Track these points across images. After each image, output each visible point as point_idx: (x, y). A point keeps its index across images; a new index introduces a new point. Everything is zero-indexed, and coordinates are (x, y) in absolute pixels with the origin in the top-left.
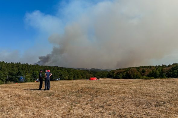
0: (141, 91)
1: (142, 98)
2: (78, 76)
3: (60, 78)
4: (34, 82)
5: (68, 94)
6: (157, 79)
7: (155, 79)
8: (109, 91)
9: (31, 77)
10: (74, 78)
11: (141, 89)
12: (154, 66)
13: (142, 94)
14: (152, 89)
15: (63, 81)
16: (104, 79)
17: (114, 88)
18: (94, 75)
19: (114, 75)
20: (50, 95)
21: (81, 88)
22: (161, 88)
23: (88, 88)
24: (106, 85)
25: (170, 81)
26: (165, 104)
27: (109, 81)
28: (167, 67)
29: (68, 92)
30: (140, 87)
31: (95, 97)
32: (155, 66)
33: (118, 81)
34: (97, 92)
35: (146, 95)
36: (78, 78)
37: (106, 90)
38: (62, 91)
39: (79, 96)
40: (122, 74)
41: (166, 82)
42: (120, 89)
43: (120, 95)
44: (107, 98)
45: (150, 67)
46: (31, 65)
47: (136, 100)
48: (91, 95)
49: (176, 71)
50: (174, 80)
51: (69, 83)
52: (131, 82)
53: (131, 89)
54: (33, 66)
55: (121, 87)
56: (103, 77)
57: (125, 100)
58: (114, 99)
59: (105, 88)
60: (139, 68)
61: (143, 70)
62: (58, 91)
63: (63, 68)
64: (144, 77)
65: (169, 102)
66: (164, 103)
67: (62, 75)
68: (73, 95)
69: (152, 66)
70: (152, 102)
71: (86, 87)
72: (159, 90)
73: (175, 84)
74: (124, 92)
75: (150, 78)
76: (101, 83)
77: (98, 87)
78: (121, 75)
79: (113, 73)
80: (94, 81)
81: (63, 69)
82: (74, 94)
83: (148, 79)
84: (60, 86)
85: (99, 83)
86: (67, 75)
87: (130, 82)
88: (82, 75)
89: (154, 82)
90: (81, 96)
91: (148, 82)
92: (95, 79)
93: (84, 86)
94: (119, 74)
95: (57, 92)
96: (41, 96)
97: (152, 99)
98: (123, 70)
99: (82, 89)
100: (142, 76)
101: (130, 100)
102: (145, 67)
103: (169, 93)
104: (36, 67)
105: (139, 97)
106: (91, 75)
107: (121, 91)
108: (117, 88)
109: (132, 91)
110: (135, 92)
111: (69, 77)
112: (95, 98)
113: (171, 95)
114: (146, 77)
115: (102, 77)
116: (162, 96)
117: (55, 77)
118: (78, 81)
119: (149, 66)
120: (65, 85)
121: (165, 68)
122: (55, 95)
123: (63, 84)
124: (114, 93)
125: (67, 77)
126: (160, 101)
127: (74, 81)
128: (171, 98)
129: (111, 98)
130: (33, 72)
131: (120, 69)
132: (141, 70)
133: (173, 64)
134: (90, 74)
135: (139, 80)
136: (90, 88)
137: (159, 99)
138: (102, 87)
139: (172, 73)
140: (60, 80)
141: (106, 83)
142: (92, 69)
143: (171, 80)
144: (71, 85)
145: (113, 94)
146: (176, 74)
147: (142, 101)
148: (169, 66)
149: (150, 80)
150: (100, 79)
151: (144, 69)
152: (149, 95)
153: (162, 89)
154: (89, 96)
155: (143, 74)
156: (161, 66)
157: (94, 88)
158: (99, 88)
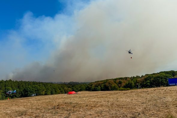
0: (118, 103)
1: (119, 111)
2: (56, 91)
3: (36, 93)
4: (6, 99)
5: (42, 111)
6: (133, 90)
7: (131, 90)
8: (87, 105)
9: (2, 94)
10: (51, 92)
11: (118, 101)
12: (129, 78)
13: (118, 106)
14: (128, 100)
15: (39, 97)
16: (82, 93)
17: (92, 101)
18: (73, 88)
19: (93, 88)
20: (22, 114)
21: (57, 104)
22: (136, 98)
23: (65, 103)
24: (84, 99)
25: (143, 91)
26: (140, 116)
27: (87, 95)
28: (140, 78)
29: (43, 109)
30: (117, 99)
31: (72, 112)
32: (130, 77)
33: (97, 93)
34: (74, 107)
35: (123, 107)
36: (56, 93)
37: (84, 104)
38: (37, 109)
39: (55, 113)
40: (100, 86)
41: (140, 92)
42: (97, 102)
43: (98, 109)
44: (84, 113)
45: (126, 78)
46: (3, 81)
47: (113, 114)
48: (67, 111)
49: (149, 81)
50: (147, 90)
51: (45, 99)
52: (109, 94)
53: (108, 101)
54: (5, 82)
55: (99, 100)
56: (82, 91)
57: (102, 114)
58: (91, 113)
59: (83, 102)
60: (116, 79)
61: (119, 81)
62: (32, 108)
63: (39, 83)
64: (121, 88)
65: (143, 113)
66: (139, 114)
67: (38, 90)
68: (48, 112)
69: (127, 77)
70: (128, 114)
71: (63, 103)
72: (134, 101)
73: (148, 94)
74: (102, 106)
75: (126, 89)
76: (80, 97)
77: (75, 102)
78: (99, 87)
79: (91, 86)
80: (73, 95)
81: (40, 84)
82: (49, 111)
84: (35, 103)
85: (77, 97)
86: (43, 90)
87: (107, 94)
88: (60, 90)
89: (130, 93)
90: (57, 113)
91: (124, 94)
92: (74, 92)
93: (61, 101)
94: (97, 87)
95: (30, 110)
96: (11, 116)
97: (128, 110)
98: (101, 82)
99: (59, 105)
100: (119, 87)
101: (107, 114)
102: (121, 78)
103: (143, 103)
104: (9, 83)
105: (115, 110)
106: (69, 88)
107: (99, 104)
108: (94, 102)
109: (109, 104)
110: (112, 104)
111: (46, 92)
112: (71, 114)
113: (145, 105)
114: (123, 88)
115: (81, 90)
116: (136, 107)
117: (31, 93)
118: (56, 96)
119: (124, 78)
120: (41, 102)
121: (139, 79)
122: (28, 113)
123: (39, 100)
124: (92, 107)
125: (44, 93)
126: (135, 112)
127: (51, 96)
128: (145, 108)
129: (89, 113)
130: (6, 89)
131: (98, 81)
132: (117, 81)
133: (146, 75)
134: (68, 87)
135: (116, 92)
136: (68, 103)
137: (135, 111)
138: (79, 101)
139: (145, 83)
140: (37, 95)
141: (85, 97)
142: (71, 82)
143: (144, 90)
144: (47, 101)
145: (91, 109)
146: (149, 84)
147: (118, 114)
148: (142, 76)
149: (126, 91)
150: (79, 92)
151: (121, 80)
152: (125, 106)
153: (137, 100)
154: (66, 112)
155: (119, 85)
156: (135, 77)
157: (71, 103)
158: (77, 102)
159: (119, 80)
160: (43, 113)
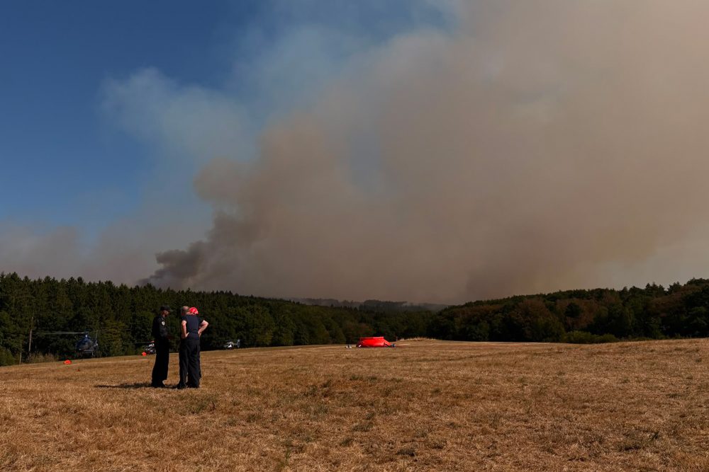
0: (562, 390)
1: (568, 418)
2: (312, 333)
3: (241, 338)
4: (136, 354)
5: (272, 402)
6: (630, 343)
7: (620, 344)
8: (437, 391)
9: (124, 334)
10: (296, 338)
11: (563, 383)
12: (613, 291)
13: (566, 400)
14: (607, 381)
15: (253, 353)
16: (414, 344)
17: (456, 378)
18: (376, 326)
19: (457, 327)
20: (202, 407)
21: (323, 381)
22: (644, 376)
23: (353, 378)
24: (425, 366)
25: (677, 349)
26: (657, 443)
27: (435, 352)
28: (666, 293)
29: (273, 394)
30: (560, 374)
31: (382, 413)
32: (619, 288)
33: (474, 348)
34: (387, 393)
35: (585, 407)
36: (314, 340)
37: (424, 387)
38: (250, 392)
39: (315, 413)
40: (489, 322)
41: (663, 353)
42: (479, 381)
43: (480, 408)
44: (426, 419)
45: (600, 294)
46: (125, 287)
47: (543, 427)
48: (363, 405)
49: (703, 309)
50: (694, 346)
51: (276, 359)
52: (525, 352)
53: (522, 381)
54: (135, 291)
55: (485, 376)
56: (413, 336)
57: (499, 428)
58: (455, 420)
59: (421, 379)
60: (554, 297)
61: (570, 306)
62: (234, 390)
63: (252, 300)
64: (576, 333)
65: (675, 433)
66: (656, 437)
67: (247, 328)
68: (291, 407)
69: (607, 290)
70: (606, 433)
71: (344, 376)
72: (634, 388)
73: (699, 361)
74: (497, 396)
75: (596, 337)
76: (406, 360)
77: (390, 376)
78: (485, 325)
79: (451, 318)
80: (377, 352)
81: (252, 303)
82: (297, 403)
83: (592, 342)
84: (242, 372)
85: (394, 358)
86: (266, 328)
87: (518, 353)
88: (328, 328)
89: (614, 353)
90: (326, 411)
91: (592, 354)
92: (382, 341)
93: (336, 369)
94: (476, 323)
95: (227, 394)
96: (164, 412)
97: (609, 420)
98: (491, 307)
99: (329, 382)
100: (568, 330)
101: (521, 427)
102: (579, 294)
103: (674, 396)
104: (146, 298)
105: (553, 415)
106: (363, 325)
107: (485, 388)
108: (466, 379)
109: (528, 390)
110: (540, 393)
111: (275, 333)
112: (378, 419)
113: (682, 404)
114: (583, 335)
115: (407, 335)
116: (644, 408)
117: (221, 335)
118: (313, 350)
119: (593, 291)
120: (263, 368)
121: (660, 299)
122: (223, 406)
123: (253, 362)
124: (457, 397)
125: (268, 337)
126: (639, 429)
127: (297, 351)
128: (683, 416)
129: (446, 418)
130: (135, 317)
131: (478, 303)
132: (562, 305)
133: (691, 283)
134: (360, 322)
135: (555, 346)
136: (361, 379)
137: (636, 422)
138: (406, 375)
139: (684, 318)
140: (243, 345)
141: (425, 360)
142: (369, 301)
143: (682, 346)
144: (285, 366)
145: (453, 404)
146: (701, 320)
147: (566, 429)
148: (675, 288)
149: (600, 345)
150: (402, 343)
151: (575, 300)
152: (596, 404)
153: (647, 380)
154: (357, 409)
155: (570, 320)
156: (640, 291)
157: (375, 378)
158: (398, 377)
159: (568, 302)
160: (273, 406)
